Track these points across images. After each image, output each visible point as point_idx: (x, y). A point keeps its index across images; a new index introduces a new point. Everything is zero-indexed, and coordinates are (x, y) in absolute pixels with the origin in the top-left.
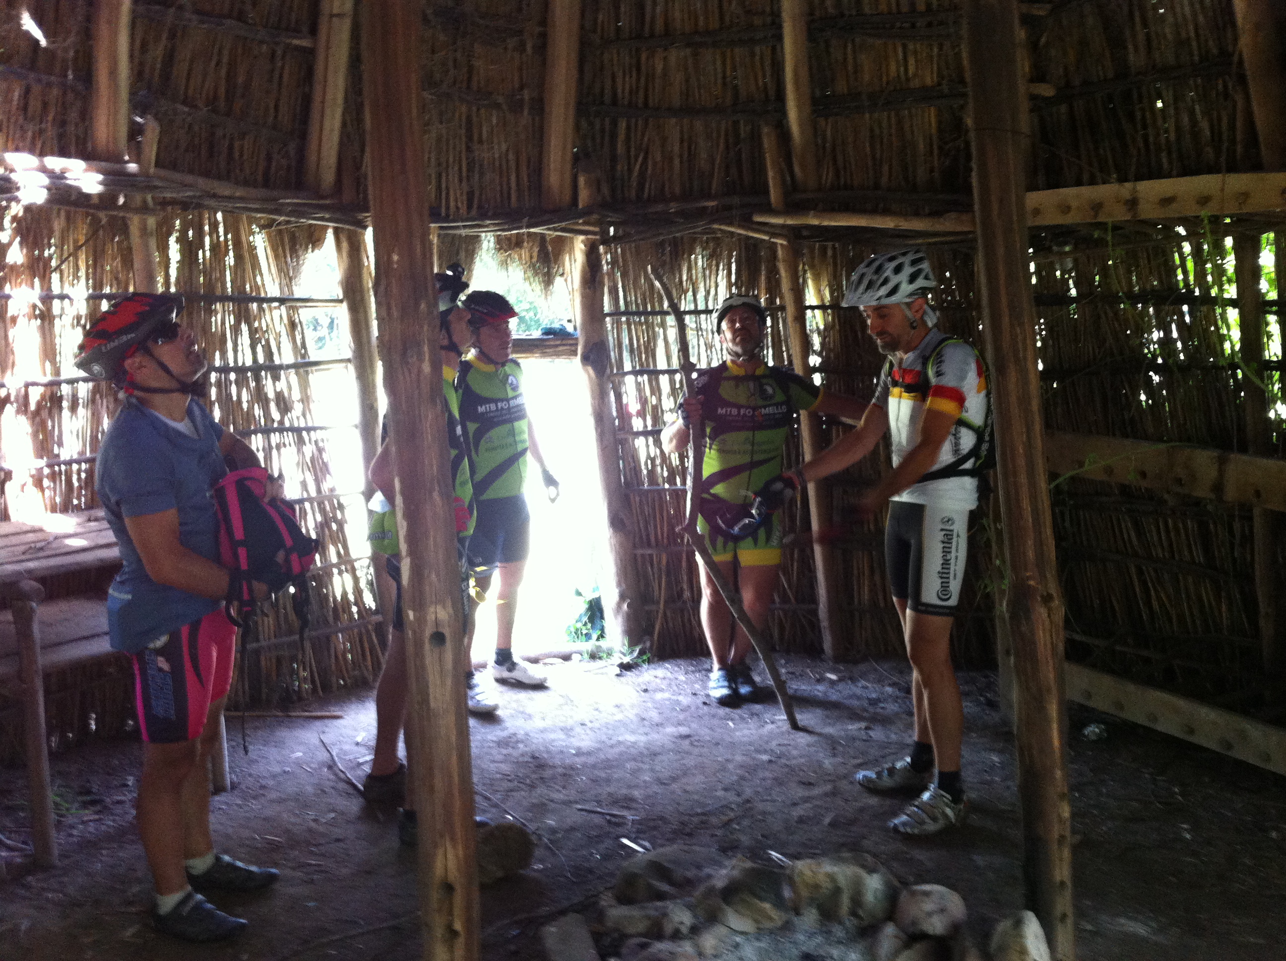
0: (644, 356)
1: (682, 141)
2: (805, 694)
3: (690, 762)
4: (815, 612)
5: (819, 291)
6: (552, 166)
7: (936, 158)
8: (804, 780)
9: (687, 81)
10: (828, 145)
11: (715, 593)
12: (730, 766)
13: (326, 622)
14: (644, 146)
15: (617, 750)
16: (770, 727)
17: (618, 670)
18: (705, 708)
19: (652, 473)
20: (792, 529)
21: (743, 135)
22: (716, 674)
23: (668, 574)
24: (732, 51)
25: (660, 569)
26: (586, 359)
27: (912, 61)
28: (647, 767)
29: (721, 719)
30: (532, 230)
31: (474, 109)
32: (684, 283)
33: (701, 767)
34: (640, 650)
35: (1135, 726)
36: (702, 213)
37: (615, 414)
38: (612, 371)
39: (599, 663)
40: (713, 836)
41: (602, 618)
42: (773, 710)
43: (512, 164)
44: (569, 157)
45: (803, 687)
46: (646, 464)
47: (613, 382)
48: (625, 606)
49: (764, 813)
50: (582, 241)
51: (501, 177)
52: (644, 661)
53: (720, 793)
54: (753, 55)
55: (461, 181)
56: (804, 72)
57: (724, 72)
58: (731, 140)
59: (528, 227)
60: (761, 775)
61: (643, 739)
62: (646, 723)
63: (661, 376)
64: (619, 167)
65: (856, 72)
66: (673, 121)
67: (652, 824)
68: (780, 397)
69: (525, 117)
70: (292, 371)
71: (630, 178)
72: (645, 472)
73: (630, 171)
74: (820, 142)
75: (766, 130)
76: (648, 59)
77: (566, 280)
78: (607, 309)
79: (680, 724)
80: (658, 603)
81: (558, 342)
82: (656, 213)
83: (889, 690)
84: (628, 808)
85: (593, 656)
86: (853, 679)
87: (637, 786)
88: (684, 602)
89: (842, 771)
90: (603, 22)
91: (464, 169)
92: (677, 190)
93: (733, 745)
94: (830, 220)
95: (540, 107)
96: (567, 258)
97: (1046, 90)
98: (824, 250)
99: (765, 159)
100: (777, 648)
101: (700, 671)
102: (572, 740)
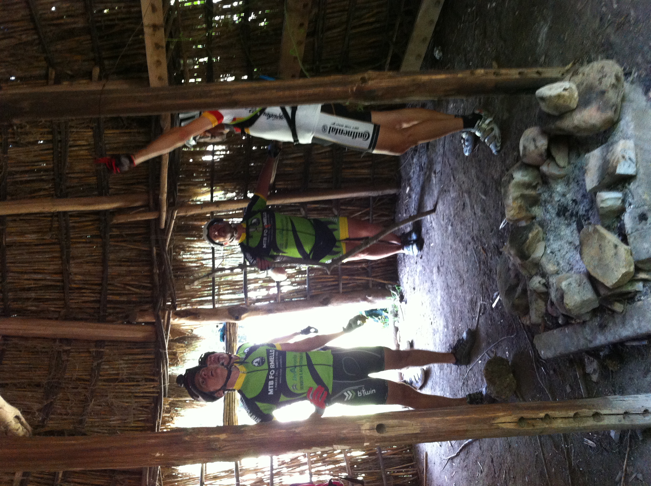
0: (237, 287)
1: (120, 266)
2: (417, 204)
3: (452, 268)
4: (374, 198)
5: (203, 193)
6: (131, 336)
7: (132, 131)
8: (462, 207)
9: (87, 263)
10: (124, 188)
11: (363, 252)
12: (454, 246)
13: (376, 460)
14: (123, 286)
15: (445, 306)
16: (434, 224)
17: (403, 303)
18: (424, 257)
19: (299, 283)
20: (330, 209)
21: (118, 233)
22: (406, 251)
23: (353, 275)
24: (72, 238)
25: (350, 279)
26: (237, 318)
27: (79, 142)
28: (454, 291)
29: (429, 249)
30: (167, 347)
31: (100, 378)
32: (198, 265)
33: (455, 262)
34: (393, 290)
35: (435, 32)
36: (159, 255)
37: (267, 303)
38: (244, 304)
39: (400, 313)
40: (491, 259)
41: (376, 310)
42: (425, 222)
43: (131, 357)
44: (128, 327)
45: (413, 206)
46: (294, 286)
47: (251, 304)
48: (370, 298)
49: (479, 230)
50: (174, 320)
51: (138, 363)
52: (399, 289)
53: (469, 253)
54: (74, 227)
55: (139, 385)
56: (84, 200)
57: (83, 242)
58: (120, 239)
59: (165, 349)
60: (458, 230)
61: (439, 292)
62: (431, 289)
63: (248, 278)
64: (134, 299)
65: (85, 172)
66: (109, 270)
67: (485, 290)
68: (259, 216)
69: (106, 350)
70: (240, 478)
71: (140, 294)
72: (299, 287)
73: (136, 293)
74: (123, 192)
75: (115, 221)
76: (75, 283)
77: (195, 328)
78: (211, 307)
79: (432, 272)
80: (368, 280)
81: (228, 333)
82: (159, 280)
83: (415, 160)
84: (476, 302)
85: (396, 315)
86: (410, 179)
87: (465, 297)
88: (368, 267)
89: (457, 187)
90: (54, 308)
91: (132, 383)
92: (147, 268)
93: (443, 245)
94: (164, 187)
95: (100, 343)
96: (182, 327)
97: (96, 71)
98: (181, 191)
99: (130, 222)
100: (392, 218)
101: (404, 259)
102: (439, 329)
